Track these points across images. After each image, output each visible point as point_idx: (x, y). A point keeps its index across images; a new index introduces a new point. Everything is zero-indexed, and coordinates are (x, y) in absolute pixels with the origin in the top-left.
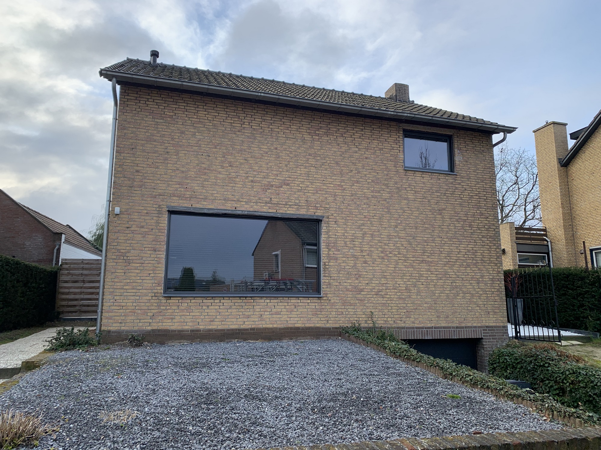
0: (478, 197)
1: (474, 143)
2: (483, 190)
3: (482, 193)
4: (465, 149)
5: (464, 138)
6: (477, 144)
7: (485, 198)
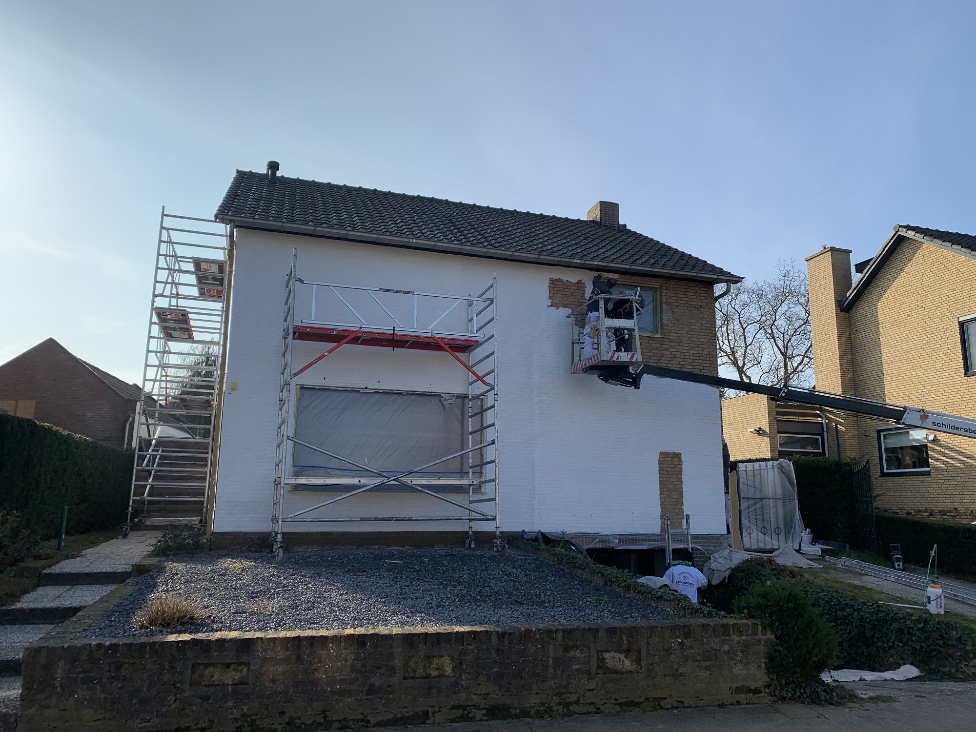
0: (691, 367)
1: (688, 296)
2: (698, 358)
3: (697, 361)
4: (676, 304)
5: (675, 289)
6: (692, 297)
7: (701, 368)
